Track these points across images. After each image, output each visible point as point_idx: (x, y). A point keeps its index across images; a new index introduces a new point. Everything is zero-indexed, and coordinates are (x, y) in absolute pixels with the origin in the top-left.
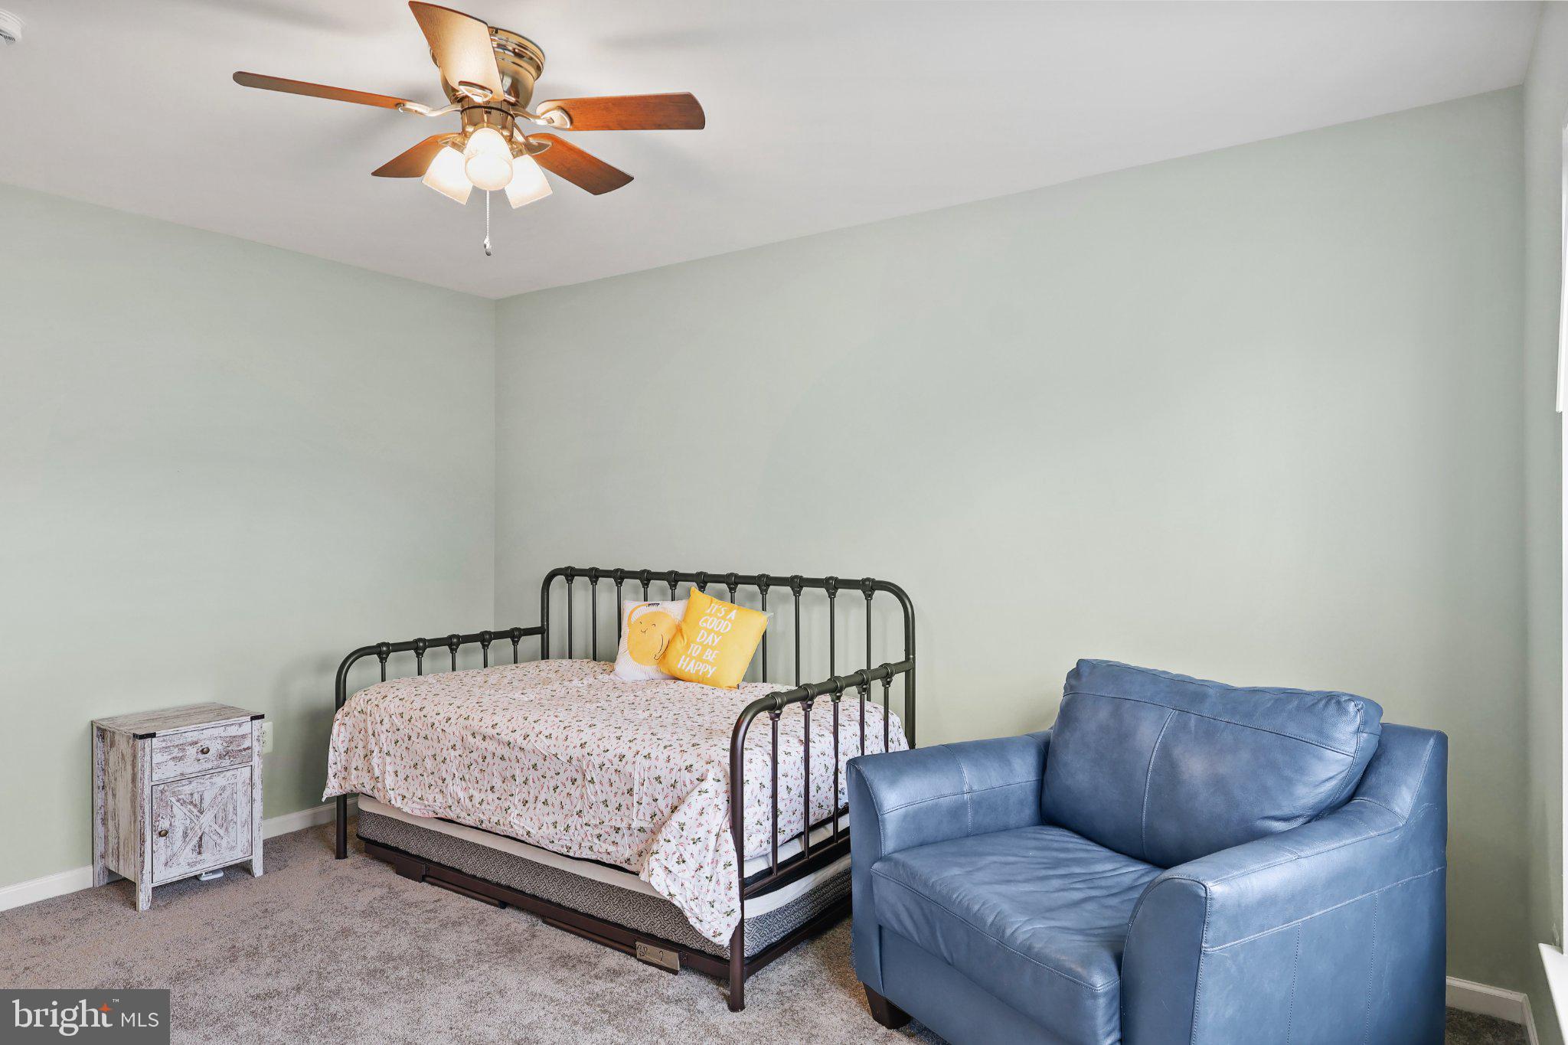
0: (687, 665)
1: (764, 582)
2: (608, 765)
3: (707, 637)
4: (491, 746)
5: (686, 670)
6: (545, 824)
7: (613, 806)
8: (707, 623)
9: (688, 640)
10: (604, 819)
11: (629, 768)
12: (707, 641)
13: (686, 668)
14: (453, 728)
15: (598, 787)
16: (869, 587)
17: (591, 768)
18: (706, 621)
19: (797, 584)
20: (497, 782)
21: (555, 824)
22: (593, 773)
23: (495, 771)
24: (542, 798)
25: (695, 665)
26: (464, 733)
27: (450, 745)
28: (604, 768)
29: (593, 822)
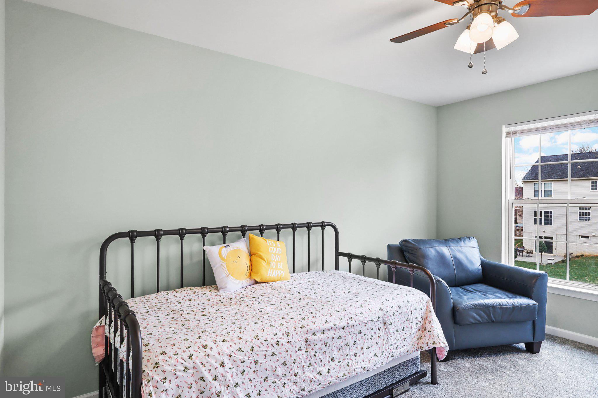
0: (272, 274)
1: (278, 228)
2: (396, 313)
3: (275, 258)
4: (331, 334)
5: (272, 276)
6: (371, 358)
7: (400, 331)
8: (272, 250)
9: (267, 261)
10: (398, 338)
11: (405, 310)
12: (276, 259)
13: (272, 275)
14: (296, 337)
15: (393, 324)
16: (323, 225)
17: (389, 318)
18: (271, 249)
19: (294, 227)
20: (335, 354)
21: (376, 355)
22: (391, 319)
23: (334, 348)
24: (365, 347)
25: (276, 273)
26: (306, 336)
27: (297, 349)
28: (395, 315)
29: (394, 342)
